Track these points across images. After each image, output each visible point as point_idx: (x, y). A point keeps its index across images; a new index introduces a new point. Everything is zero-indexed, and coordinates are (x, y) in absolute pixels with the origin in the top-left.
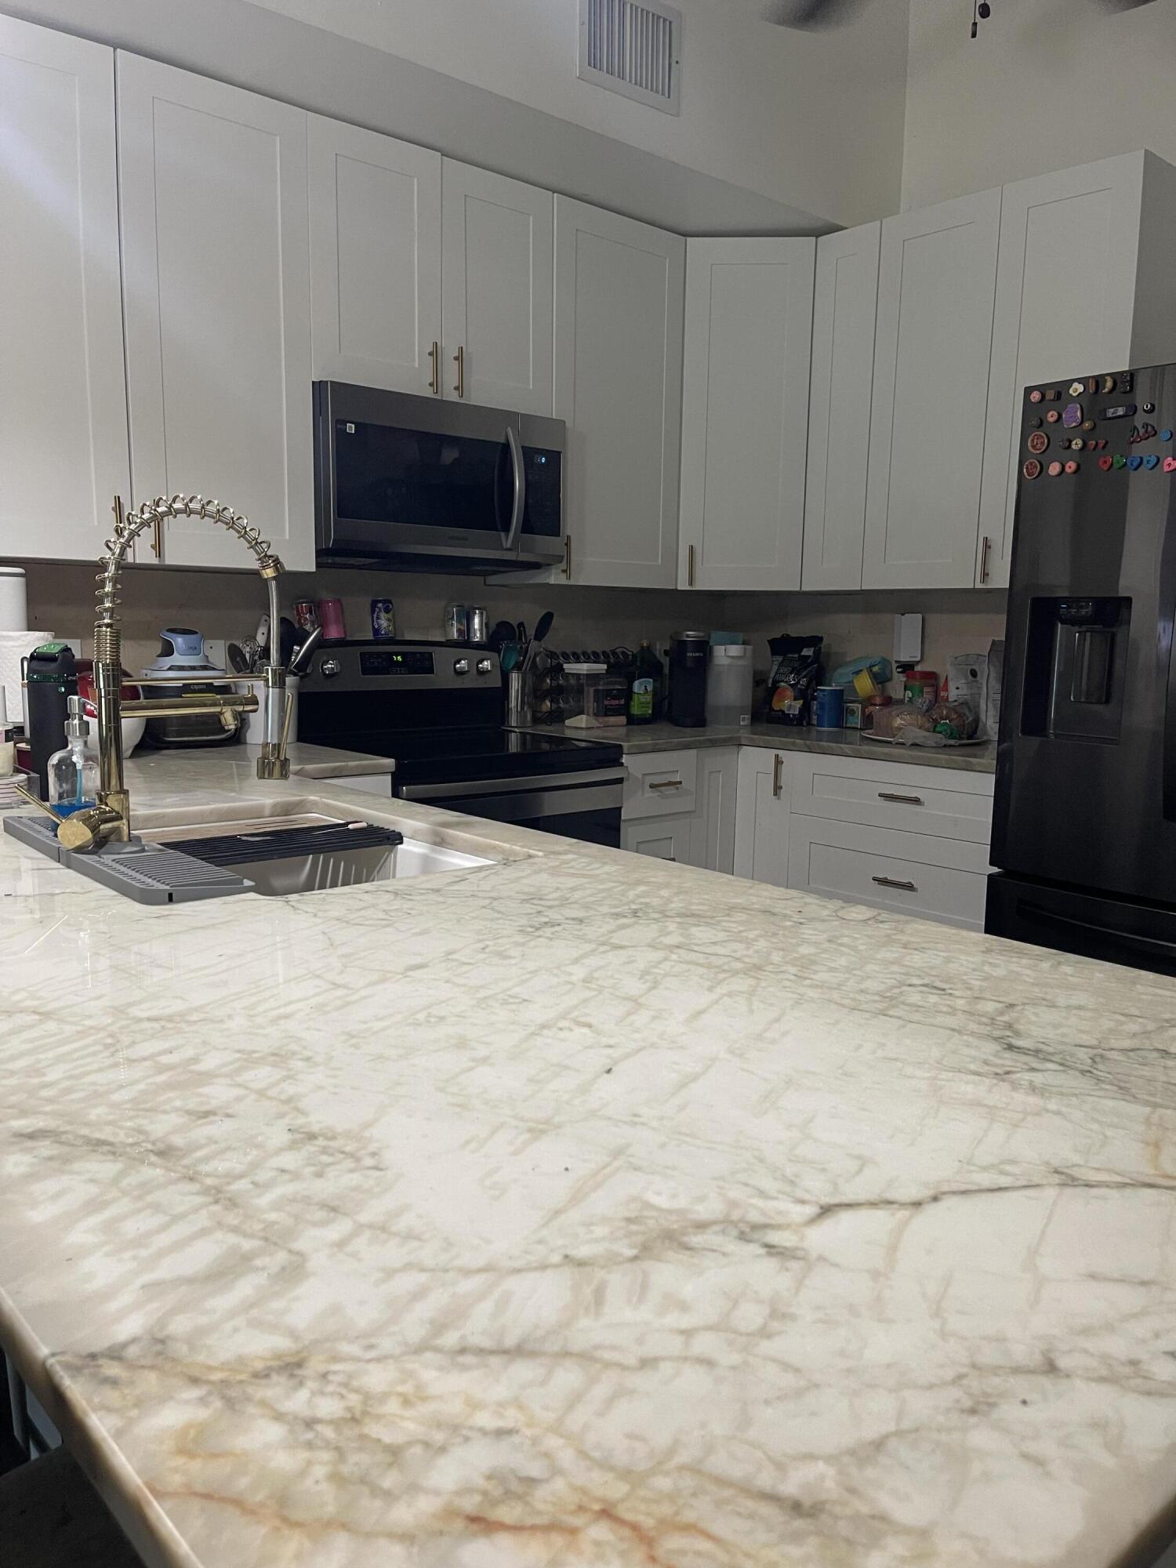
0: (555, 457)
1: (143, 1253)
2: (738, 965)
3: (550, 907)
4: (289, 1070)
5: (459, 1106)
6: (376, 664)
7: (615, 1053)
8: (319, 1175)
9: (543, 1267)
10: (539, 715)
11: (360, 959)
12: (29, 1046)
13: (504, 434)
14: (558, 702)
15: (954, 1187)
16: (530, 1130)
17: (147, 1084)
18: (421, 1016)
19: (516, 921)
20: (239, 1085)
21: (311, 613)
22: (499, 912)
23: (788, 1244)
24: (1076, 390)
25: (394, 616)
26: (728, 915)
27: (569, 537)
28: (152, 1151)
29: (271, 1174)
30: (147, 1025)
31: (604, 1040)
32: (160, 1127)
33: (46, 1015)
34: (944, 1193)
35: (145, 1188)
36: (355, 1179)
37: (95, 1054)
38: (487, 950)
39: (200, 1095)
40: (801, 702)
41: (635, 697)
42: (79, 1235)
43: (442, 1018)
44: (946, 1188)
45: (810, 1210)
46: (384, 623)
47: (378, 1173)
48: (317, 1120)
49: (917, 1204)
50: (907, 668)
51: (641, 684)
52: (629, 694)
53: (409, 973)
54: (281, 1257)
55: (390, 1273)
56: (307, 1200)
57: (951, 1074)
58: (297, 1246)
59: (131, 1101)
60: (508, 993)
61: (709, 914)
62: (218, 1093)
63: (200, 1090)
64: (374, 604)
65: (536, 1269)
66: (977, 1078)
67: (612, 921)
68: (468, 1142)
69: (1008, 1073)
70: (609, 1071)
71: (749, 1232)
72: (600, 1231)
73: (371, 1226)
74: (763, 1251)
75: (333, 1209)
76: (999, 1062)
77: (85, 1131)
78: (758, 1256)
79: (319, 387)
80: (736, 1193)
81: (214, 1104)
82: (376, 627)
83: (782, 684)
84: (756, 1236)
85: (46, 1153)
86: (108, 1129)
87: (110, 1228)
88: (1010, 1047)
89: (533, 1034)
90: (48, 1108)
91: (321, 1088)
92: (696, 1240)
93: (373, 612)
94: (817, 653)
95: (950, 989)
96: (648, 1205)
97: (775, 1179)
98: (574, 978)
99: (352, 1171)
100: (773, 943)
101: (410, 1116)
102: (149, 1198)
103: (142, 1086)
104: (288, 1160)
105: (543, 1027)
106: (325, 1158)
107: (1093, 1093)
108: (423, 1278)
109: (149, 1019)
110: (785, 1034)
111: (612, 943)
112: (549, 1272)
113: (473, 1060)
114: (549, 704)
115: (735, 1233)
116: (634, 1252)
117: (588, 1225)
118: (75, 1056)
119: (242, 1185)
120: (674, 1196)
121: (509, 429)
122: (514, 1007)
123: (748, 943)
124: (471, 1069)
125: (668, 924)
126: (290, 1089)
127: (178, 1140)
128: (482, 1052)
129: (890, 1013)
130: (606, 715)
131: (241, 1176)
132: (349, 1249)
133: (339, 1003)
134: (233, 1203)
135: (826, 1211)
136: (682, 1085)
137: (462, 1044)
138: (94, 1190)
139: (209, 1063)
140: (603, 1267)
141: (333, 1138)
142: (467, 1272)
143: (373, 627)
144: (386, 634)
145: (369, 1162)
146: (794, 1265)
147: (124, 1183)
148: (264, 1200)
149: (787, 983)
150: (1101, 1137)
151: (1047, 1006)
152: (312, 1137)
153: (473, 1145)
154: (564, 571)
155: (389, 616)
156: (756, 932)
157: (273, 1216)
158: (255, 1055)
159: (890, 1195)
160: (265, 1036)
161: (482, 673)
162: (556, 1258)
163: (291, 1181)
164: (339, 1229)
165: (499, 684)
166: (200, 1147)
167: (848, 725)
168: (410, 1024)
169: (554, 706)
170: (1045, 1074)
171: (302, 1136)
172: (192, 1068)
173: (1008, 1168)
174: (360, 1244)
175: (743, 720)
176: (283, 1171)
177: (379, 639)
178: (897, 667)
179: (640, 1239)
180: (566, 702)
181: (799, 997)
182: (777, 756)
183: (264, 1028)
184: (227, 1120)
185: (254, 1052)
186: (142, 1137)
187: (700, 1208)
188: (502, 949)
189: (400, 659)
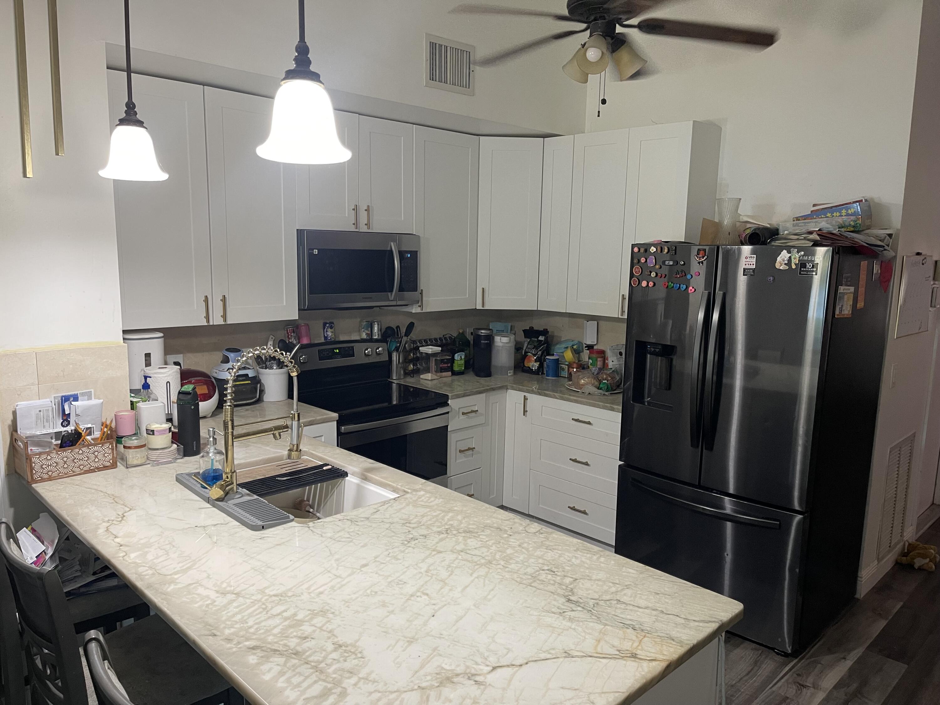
0: (415, 254)
1: (301, 689)
2: (483, 561)
3: (413, 528)
4: (328, 618)
5: (385, 632)
6: (326, 355)
7: (436, 607)
8: (345, 661)
9: (413, 690)
10: (407, 371)
11: (343, 561)
12: (237, 610)
13: (389, 246)
14: (417, 365)
15: (534, 659)
16: (408, 641)
17: (283, 626)
18: (369, 591)
19: (400, 537)
20: (313, 625)
21: (294, 333)
22: (393, 532)
23: (481, 681)
24: (653, 250)
25: (334, 330)
26: (483, 531)
27: (422, 290)
28: (292, 653)
29: (331, 660)
30: (274, 598)
31: (433, 602)
32: (293, 643)
33: (238, 594)
34: (530, 661)
35: (294, 667)
36: (355, 662)
37: (260, 613)
38: (390, 555)
39: (301, 630)
40: (539, 363)
41: (456, 362)
42: (281, 683)
43: (376, 592)
44: (530, 660)
45: (490, 668)
46: (330, 334)
47: (363, 659)
48: (341, 639)
49: (521, 665)
50: (590, 347)
51: (458, 355)
52: (453, 360)
53: (362, 569)
54: (339, 690)
55: (370, 693)
56: (343, 670)
57: (545, 613)
58: (343, 685)
59: (280, 633)
60: (399, 579)
61: (476, 530)
62: (307, 629)
63: (300, 628)
64: (325, 324)
65: (410, 691)
66: (553, 615)
67: (437, 536)
68: (389, 647)
69: (564, 612)
70: (433, 616)
71: (471, 676)
72: (429, 678)
73: (363, 678)
74: (474, 683)
75: (351, 673)
76: (563, 607)
77: (269, 646)
78: (472, 685)
79: (300, 232)
80: (469, 663)
81: (306, 634)
82: (326, 335)
83: (529, 354)
84: (473, 678)
85: (260, 655)
86: (276, 645)
87: (288, 681)
88: (569, 600)
89: (408, 599)
90: (254, 637)
91: (339, 626)
92: (455, 680)
93: (324, 329)
94: (546, 339)
95: (557, 571)
96: (443, 668)
97: (481, 658)
98: (422, 570)
99: (354, 659)
100: (498, 548)
101: (370, 637)
102: (297, 670)
103: (281, 627)
104: (335, 655)
105: (412, 596)
106: (346, 654)
107: (588, 620)
108: (380, 694)
109: (274, 596)
110: (494, 596)
111: (437, 550)
112: (414, 692)
113: (388, 612)
114: (412, 366)
115: (467, 677)
116: (438, 684)
117: (425, 675)
118: (255, 614)
119: (323, 665)
120: (451, 665)
121: (392, 243)
122: (401, 586)
123: (488, 547)
124: (388, 616)
125: (459, 537)
126: (330, 627)
127: (299, 649)
128: (391, 609)
129: (533, 585)
130: (441, 372)
131: (322, 662)
132: (358, 686)
133: (339, 585)
134: (322, 672)
135: (494, 668)
136: (457, 621)
137: (384, 605)
138: (279, 668)
139: (300, 617)
140: (429, 689)
141: (347, 647)
142: (392, 692)
143: (324, 335)
144: (330, 339)
145: (359, 655)
146: (482, 687)
147: (288, 665)
148: (330, 670)
149: (499, 570)
150: (584, 638)
151: (588, 580)
152: (340, 646)
153: (391, 648)
154: (419, 306)
155: (332, 330)
156: (492, 541)
157: (334, 676)
158: (315, 612)
159: (513, 663)
160: (316, 602)
161: (378, 354)
162: (416, 687)
163: (338, 663)
164: (354, 680)
165: (387, 359)
166: (307, 651)
167: (561, 375)
168: (365, 596)
169: (415, 367)
170: (576, 612)
171: (337, 646)
172: (295, 618)
173: (551, 651)
174: (361, 684)
175: (510, 373)
176: (334, 659)
177: (328, 342)
178: (585, 347)
179: (440, 680)
180: (421, 365)
181: (502, 577)
182: (525, 396)
183: (315, 599)
184: (312, 640)
185: (314, 610)
186: (288, 648)
187: (458, 669)
188: (395, 554)
189: (337, 351)
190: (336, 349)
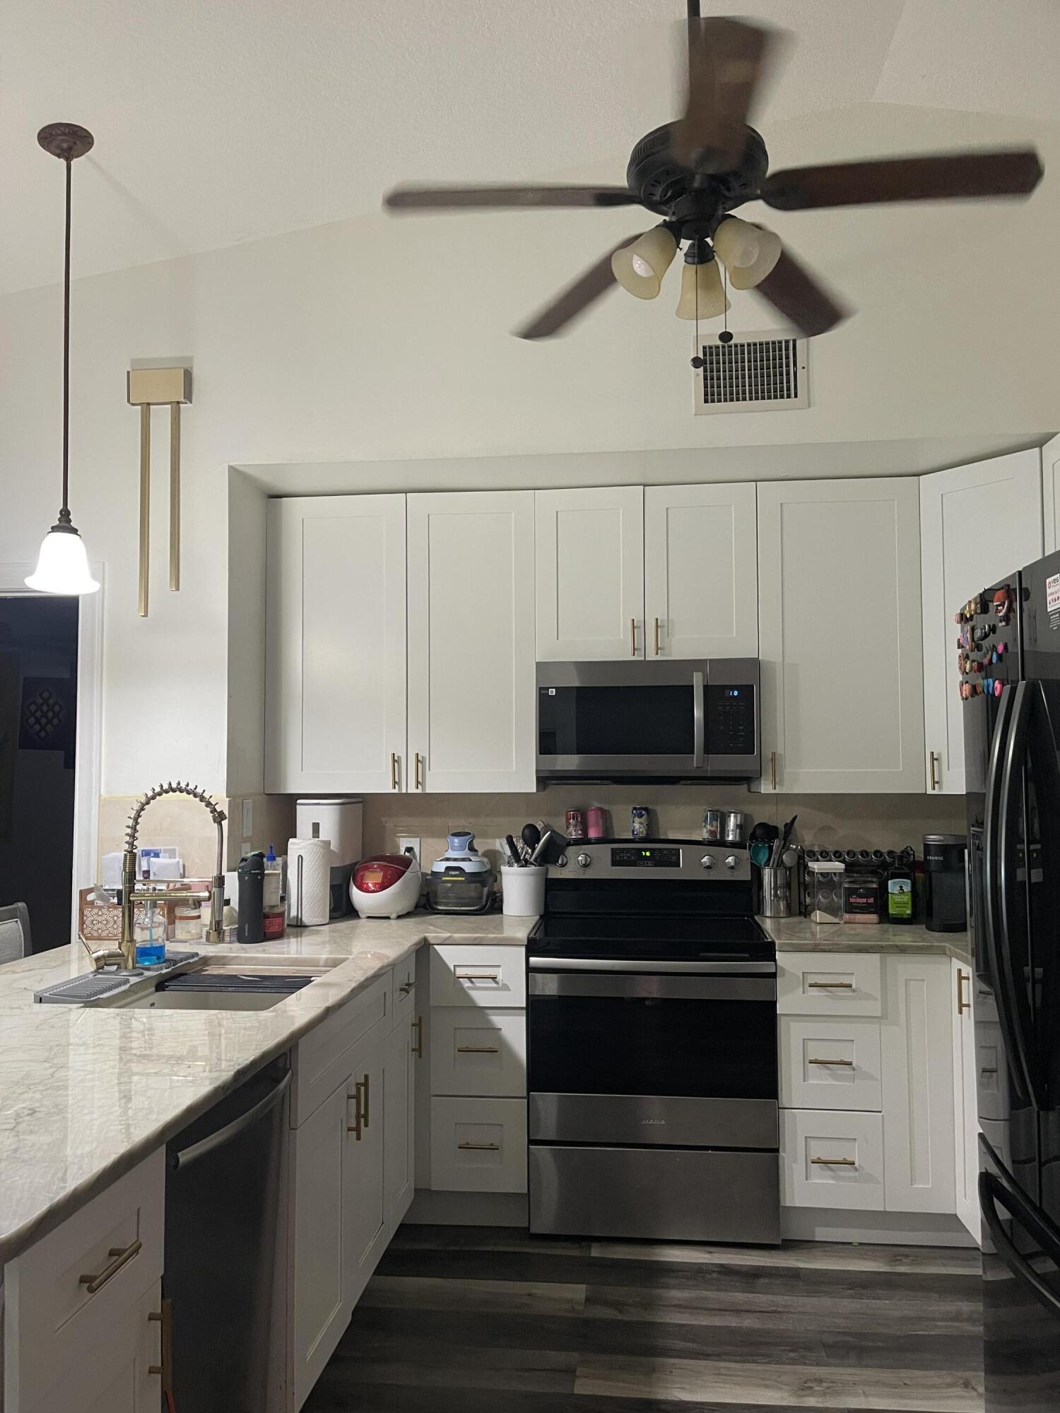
0: (745, 690)
6: (626, 858)
13: (686, 678)
25: (648, 820)
27: (775, 753)
41: (890, 896)
51: (897, 884)
64: (633, 811)
93: (632, 817)
121: (696, 673)
130: (852, 912)
155: (642, 820)
161: (727, 867)
165: (750, 878)
182: (960, 970)
189: (648, 854)
190: (646, 850)
